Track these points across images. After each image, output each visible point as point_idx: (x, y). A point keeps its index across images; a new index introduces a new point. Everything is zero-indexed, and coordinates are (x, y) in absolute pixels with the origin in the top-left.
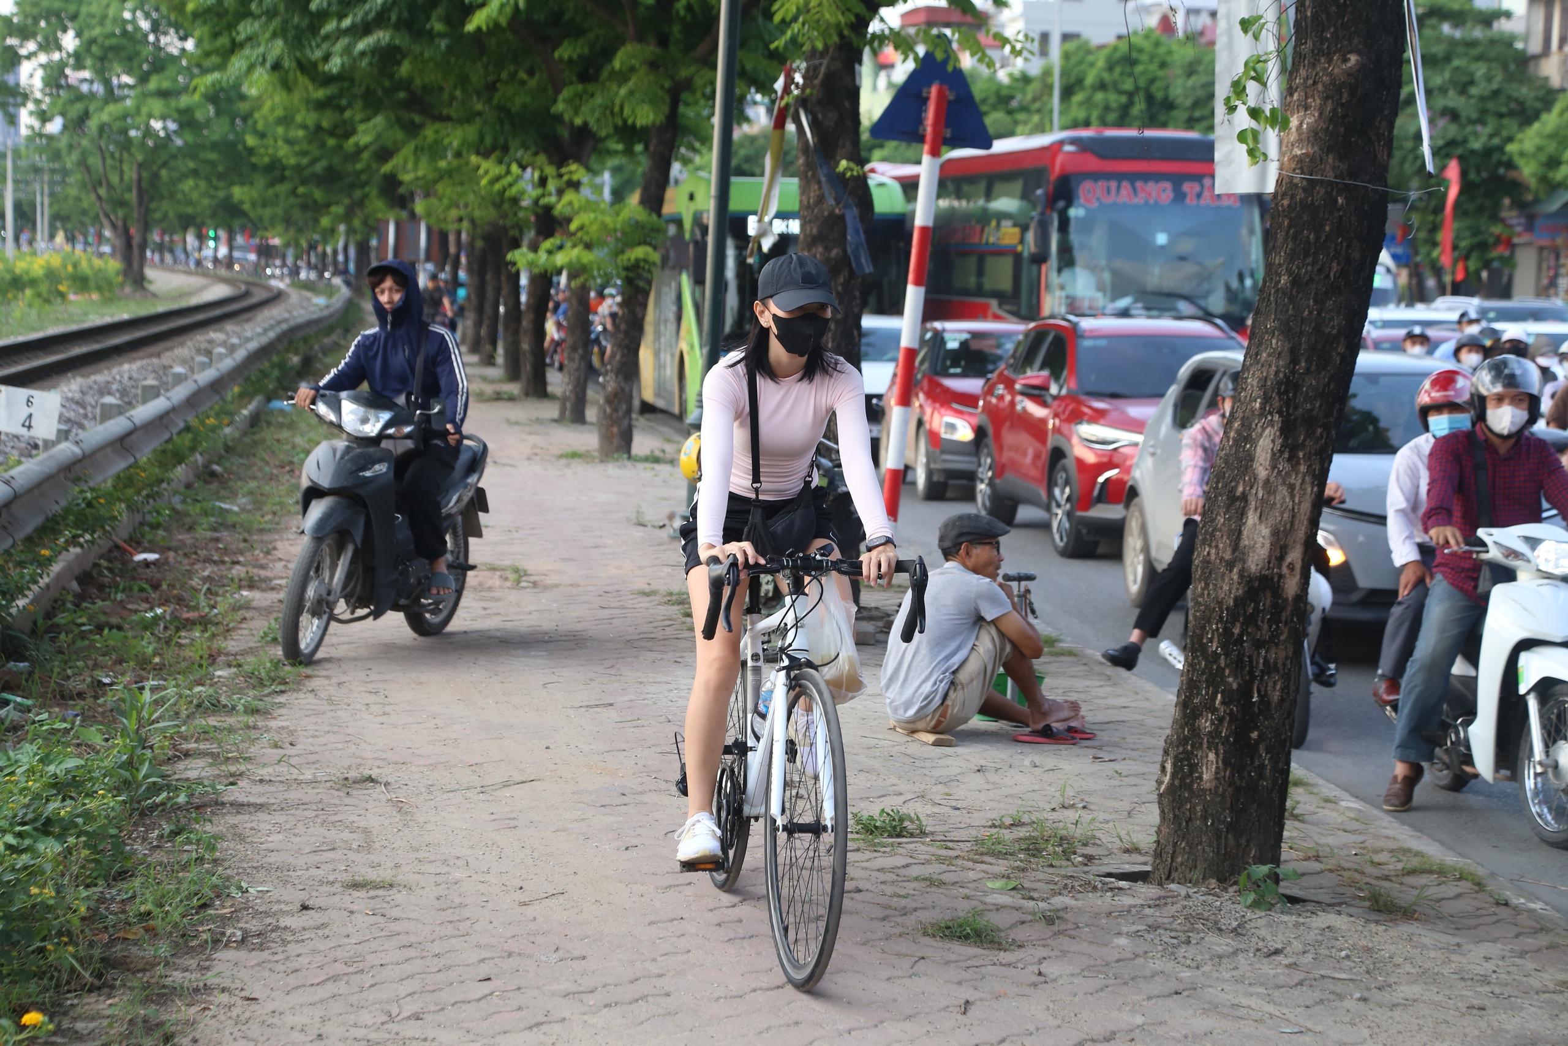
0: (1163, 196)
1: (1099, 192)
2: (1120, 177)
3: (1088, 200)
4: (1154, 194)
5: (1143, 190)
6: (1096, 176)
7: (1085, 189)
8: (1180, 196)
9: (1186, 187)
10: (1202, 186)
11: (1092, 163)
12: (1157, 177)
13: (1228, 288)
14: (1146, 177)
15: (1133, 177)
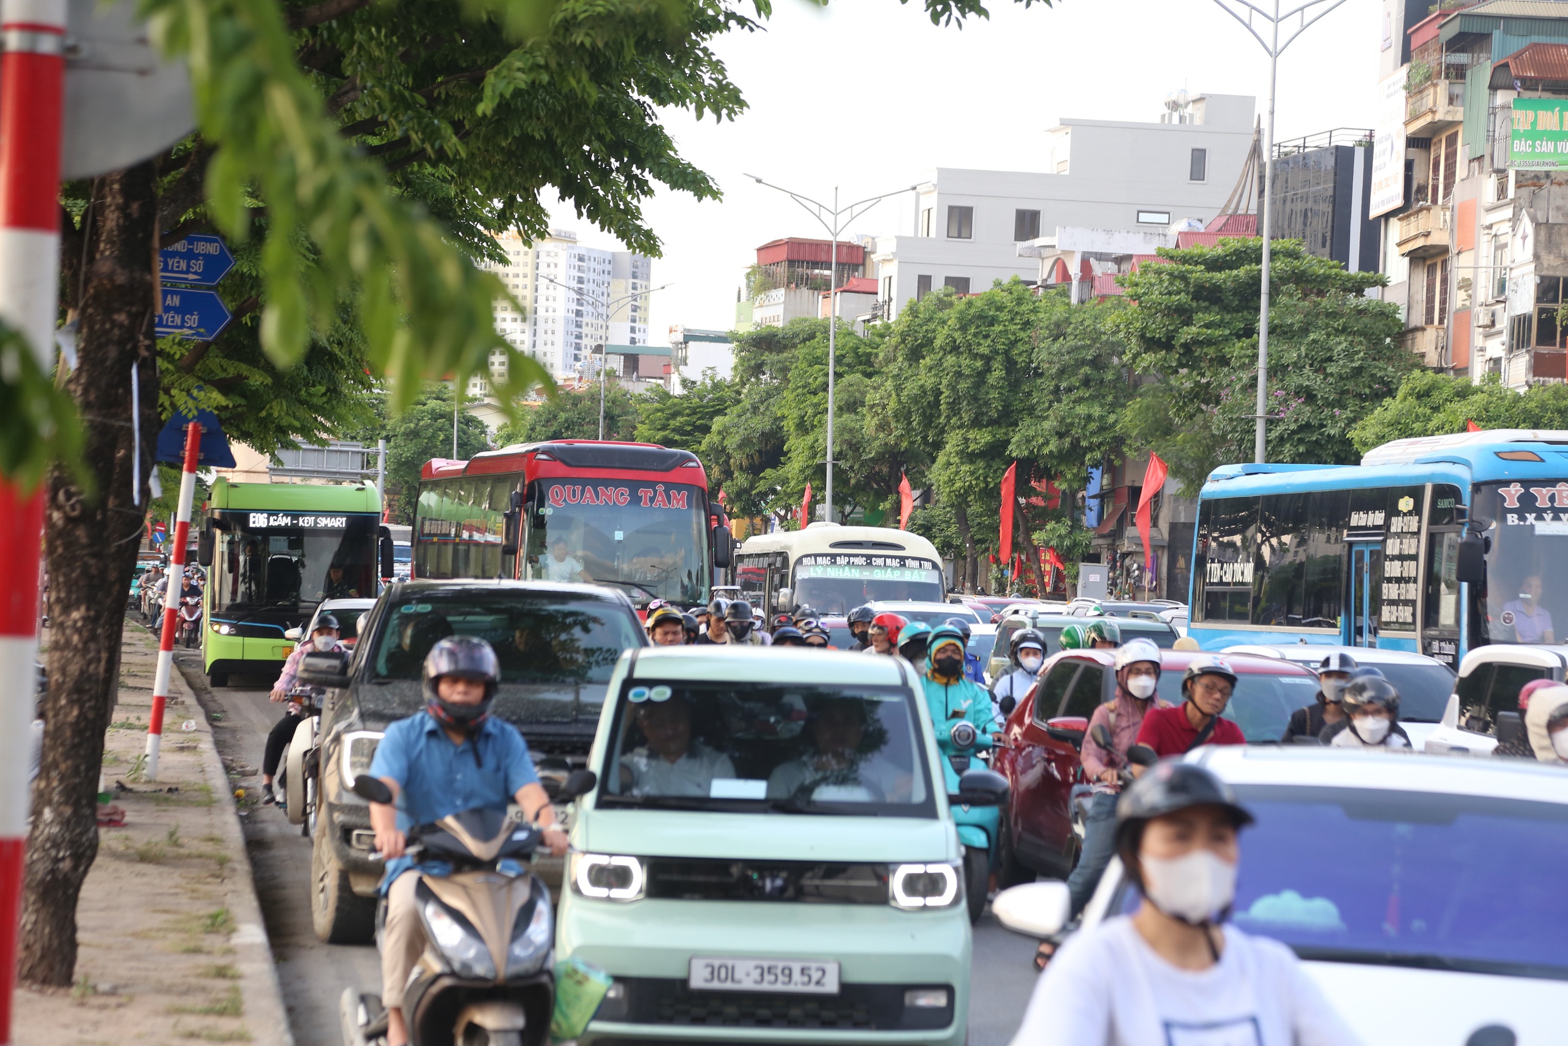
0: (621, 499)
1: (565, 495)
2: (584, 482)
3: (555, 501)
4: (614, 497)
5: (604, 494)
6: (564, 481)
7: (555, 493)
8: (635, 500)
9: (641, 492)
10: (655, 491)
11: (561, 470)
12: (617, 483)
13: (683, 586)
14: (607, 483)
15: (596, 483)
